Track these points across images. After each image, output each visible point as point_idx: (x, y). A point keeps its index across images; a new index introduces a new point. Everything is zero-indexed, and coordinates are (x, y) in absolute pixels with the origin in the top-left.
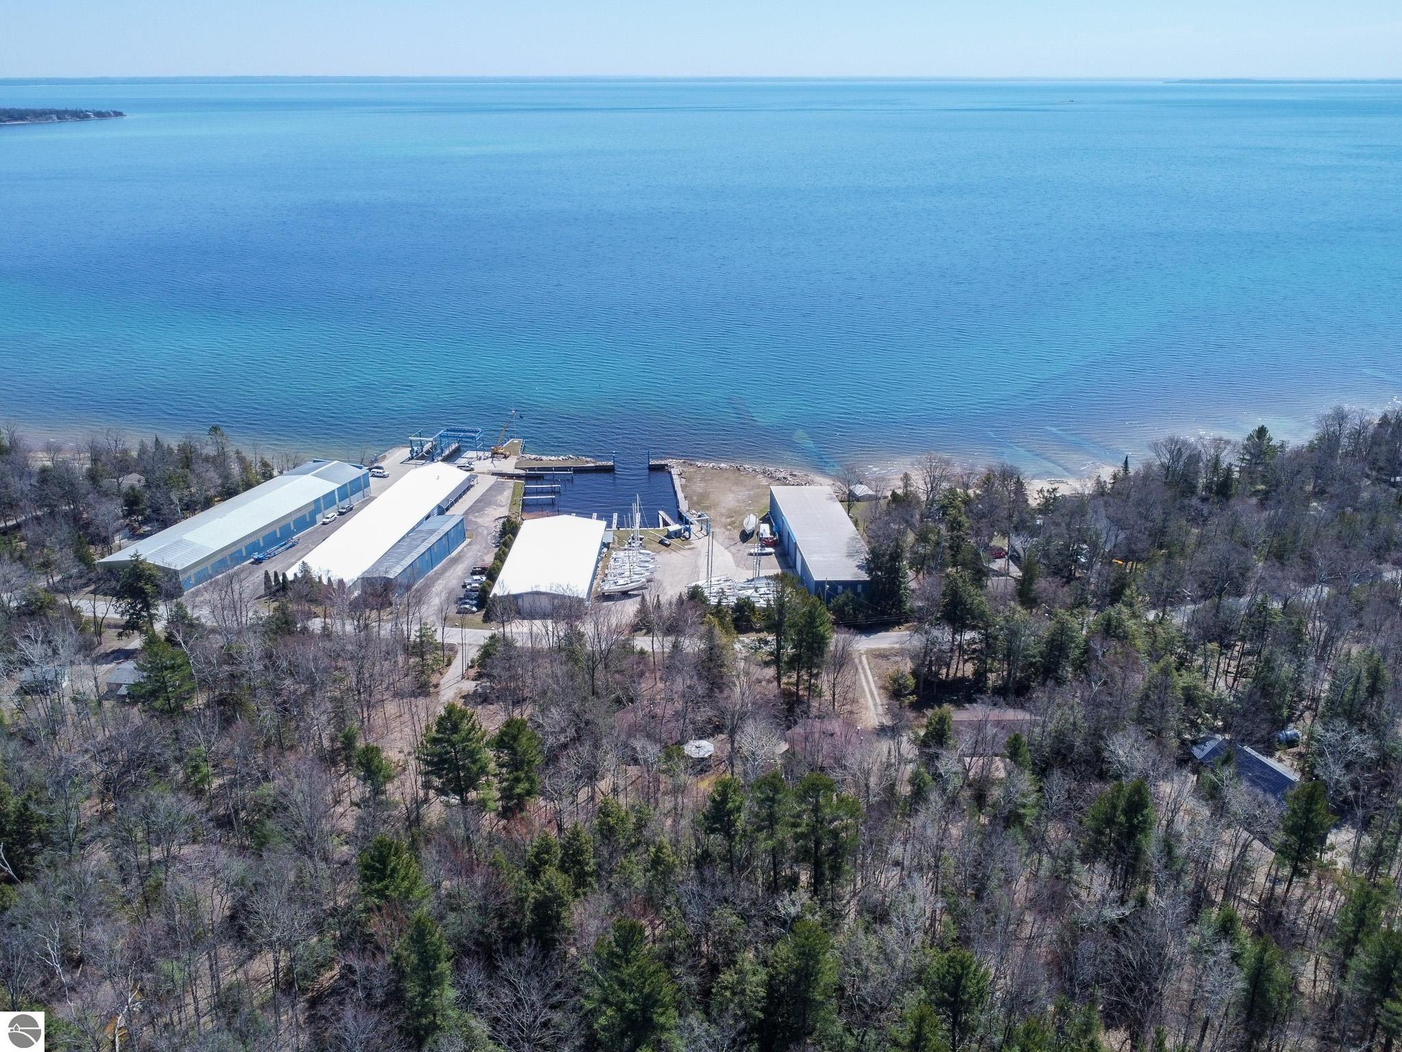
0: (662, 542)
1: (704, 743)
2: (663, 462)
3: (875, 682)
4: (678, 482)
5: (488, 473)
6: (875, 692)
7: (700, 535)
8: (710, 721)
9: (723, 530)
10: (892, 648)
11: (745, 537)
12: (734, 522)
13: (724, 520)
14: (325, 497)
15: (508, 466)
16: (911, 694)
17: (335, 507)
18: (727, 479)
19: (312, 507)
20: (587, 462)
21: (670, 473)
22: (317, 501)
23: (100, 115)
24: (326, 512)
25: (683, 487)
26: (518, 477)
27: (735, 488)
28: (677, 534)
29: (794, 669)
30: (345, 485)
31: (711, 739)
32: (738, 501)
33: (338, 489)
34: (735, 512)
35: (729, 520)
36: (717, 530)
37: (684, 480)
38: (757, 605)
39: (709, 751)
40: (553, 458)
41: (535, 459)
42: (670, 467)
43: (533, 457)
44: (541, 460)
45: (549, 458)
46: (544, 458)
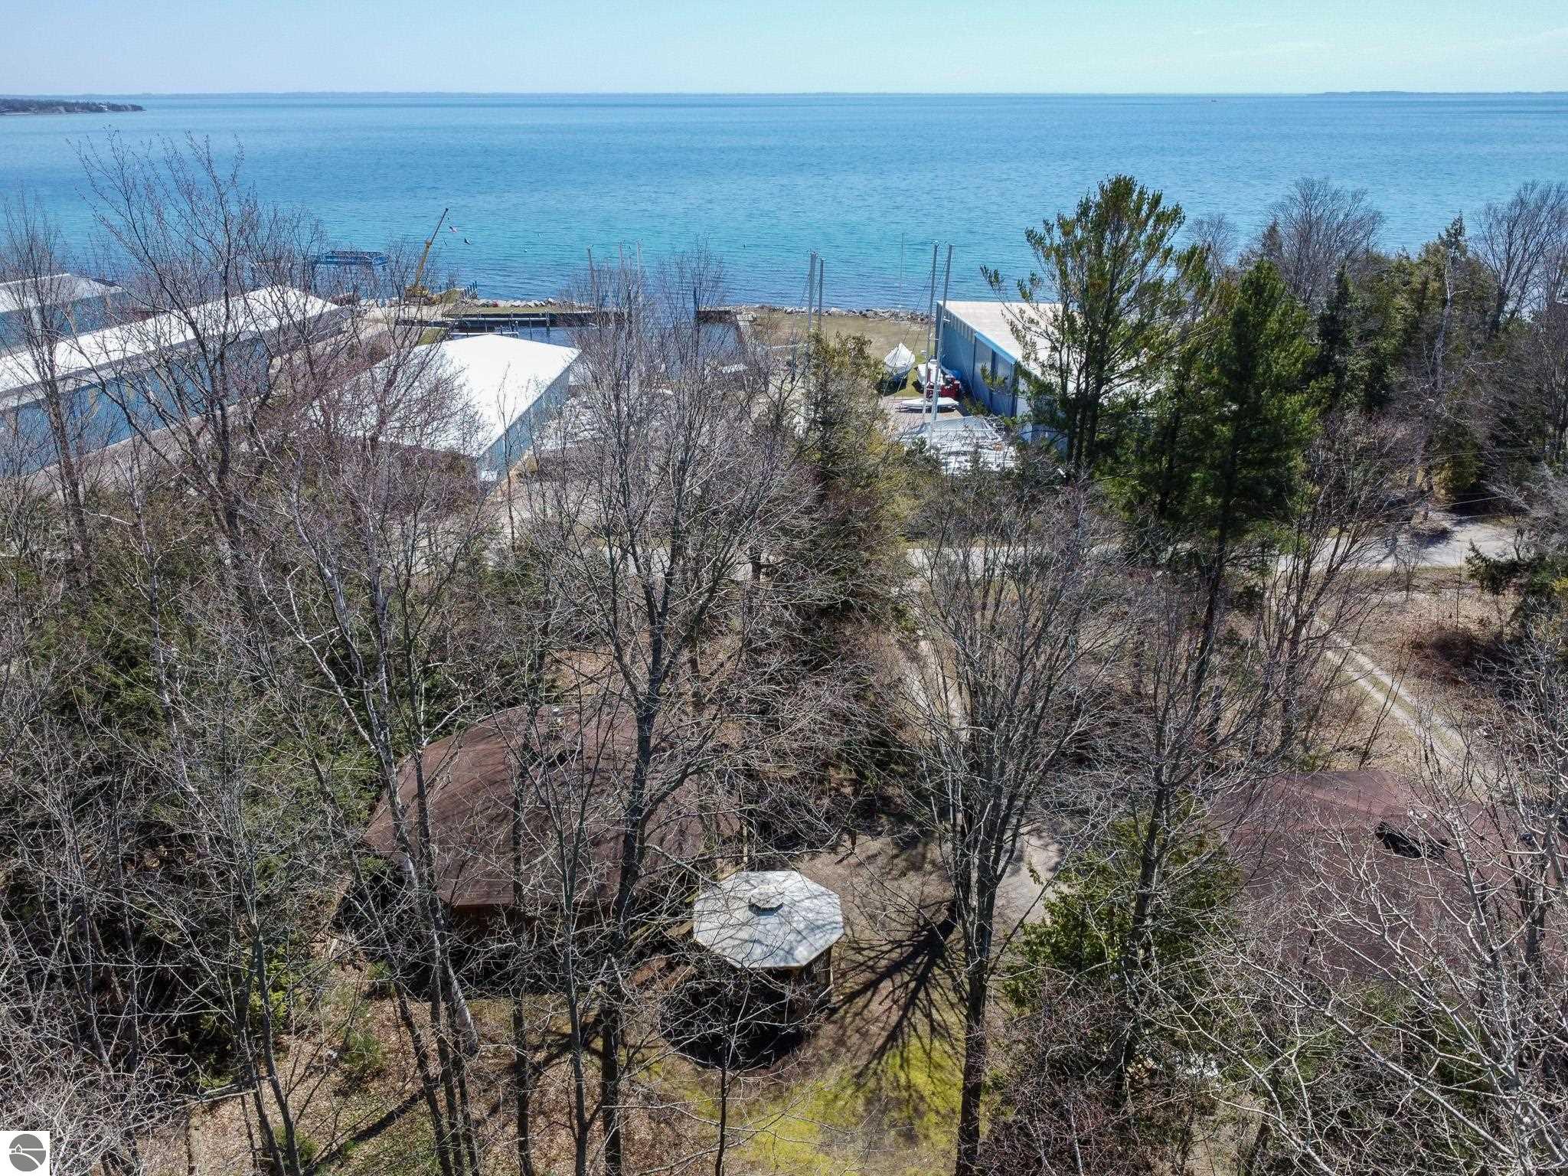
1: (790, 885)
2: (721, 309)
3: (1372, 657)
4: (748, 330)
5: (388, 322)
6: (1397, 687)
11: (889, 386)
15: (432, 313)
20: (581, 308)
21: (734, 322)
25: (758, 334)
26: (439, 324)
31: (824, 861)
37: (759, 328)
39: (813, 928)
40: (518, 303)
41: (483, 305)
42: (736, 313)
43: (482, 301)
44: (496, 306)
45: (511, 302)
46: (502, 303)
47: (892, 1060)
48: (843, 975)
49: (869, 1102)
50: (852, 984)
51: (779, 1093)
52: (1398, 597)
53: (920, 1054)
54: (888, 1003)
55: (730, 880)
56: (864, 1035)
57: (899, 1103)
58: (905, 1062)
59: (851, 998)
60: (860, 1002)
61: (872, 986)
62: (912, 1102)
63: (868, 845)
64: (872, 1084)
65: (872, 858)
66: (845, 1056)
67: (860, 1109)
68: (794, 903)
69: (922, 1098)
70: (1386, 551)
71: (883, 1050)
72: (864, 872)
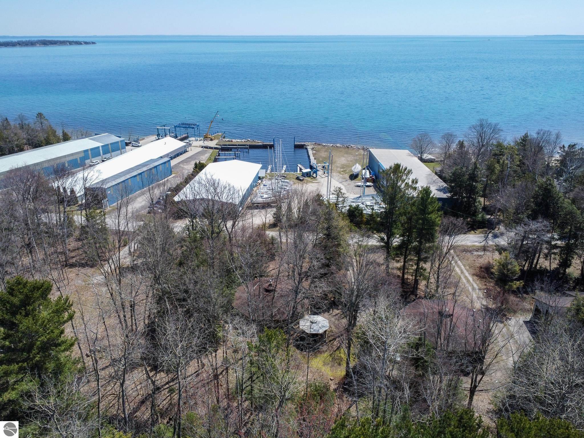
0: (298, 178)
1: (319, 318)
2: (303, 143)
3: (467, 270)
4: (311, 152)
5: (199, 147)
6: (471, 279)
7: (323, 176)
8: (325, 296)
9: (338, 174)
10: (474, 246)
11: (354, 177)
12: (345, 171)
13: (339, 169)
14: (92, 149)
15: (213, 144)
16: (518, 280)
17: (100, 157)
18: (341, 151)
19: (82, 155)
20: (258, 143)
21: (306, 149)
22: (86, 151)
23: (86, 43)
24: (93, 159)
25: (314, 155)
26: (216, 148)
27: (346, 155)
28: (308, 175)
29: (401, 254)
30: (108, 145)
31: (326, 314)
32: (348, 161)
33: (102, 146)
34: (346, 166)
35: (342, 170)
36: (334, 174)
37: (314, 152)
38: (364, 212)
39: (323, 327)
40: (239, 140)
41: (228, 141)
42: (307, 146)
43: (227, 140)
44: (232, 141)
45: (237, 140)
46: (234, 140)
47: (337, 352)
48: (329, 337)
49: (332, 359)
50: (330, 339)
51: (316, 356)
52: (482, 253)
53: (343, 351)
54: (337, 342)
55: (307, 317)
56: (332, 348)
57: (338, 359)
58: (340, 353)
59: (330, 341)
60: (332, 342)
61: (335, 339)
62: (341, 359)
63: (336, 311)
64: (333, 356)
65: (337, 314)
66: (328, 351)
67: (331, 360)
68: (319, 322)
69: (342, 358)
70: (484, 239)
71: (335, 351)
72: (334, 317)
